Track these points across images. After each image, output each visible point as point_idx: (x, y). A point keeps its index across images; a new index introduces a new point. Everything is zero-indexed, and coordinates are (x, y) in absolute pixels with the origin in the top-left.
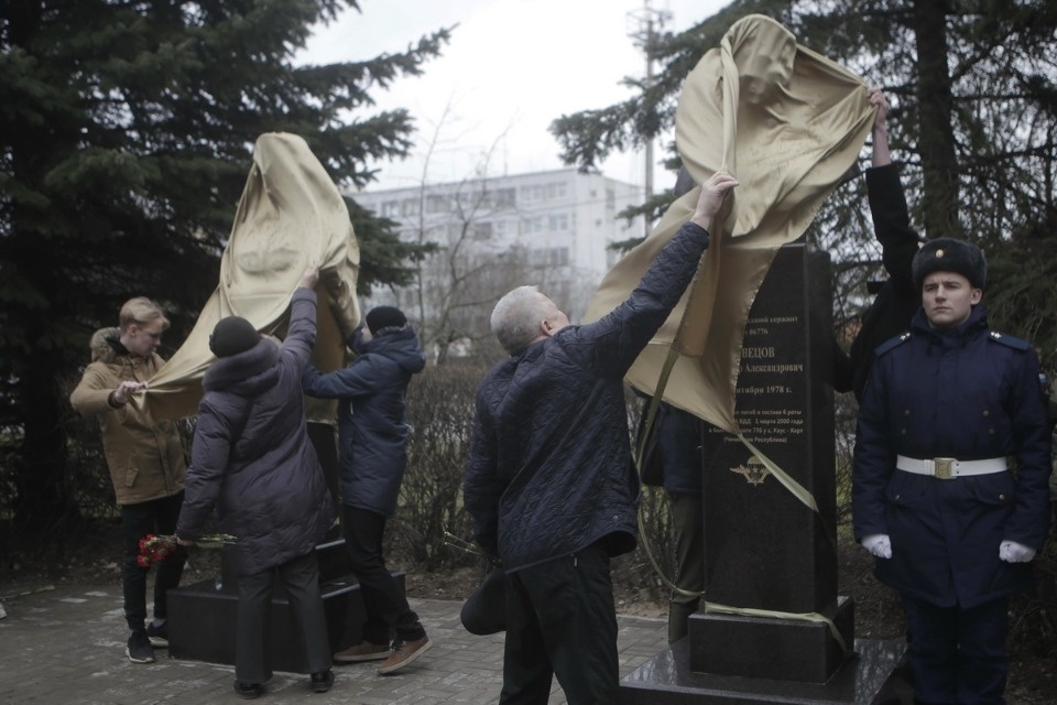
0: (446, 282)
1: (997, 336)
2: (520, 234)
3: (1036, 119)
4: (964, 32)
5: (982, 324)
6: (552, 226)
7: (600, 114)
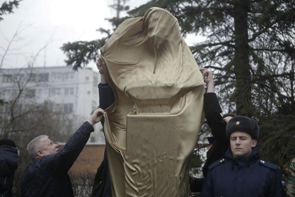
0: (9, 118)
1: (263, 162)
2: (49, 95)
3: (287, 60)
4: (255, 20)
5: (257, 156)
6: (66, 93)
7: (88, 43)
